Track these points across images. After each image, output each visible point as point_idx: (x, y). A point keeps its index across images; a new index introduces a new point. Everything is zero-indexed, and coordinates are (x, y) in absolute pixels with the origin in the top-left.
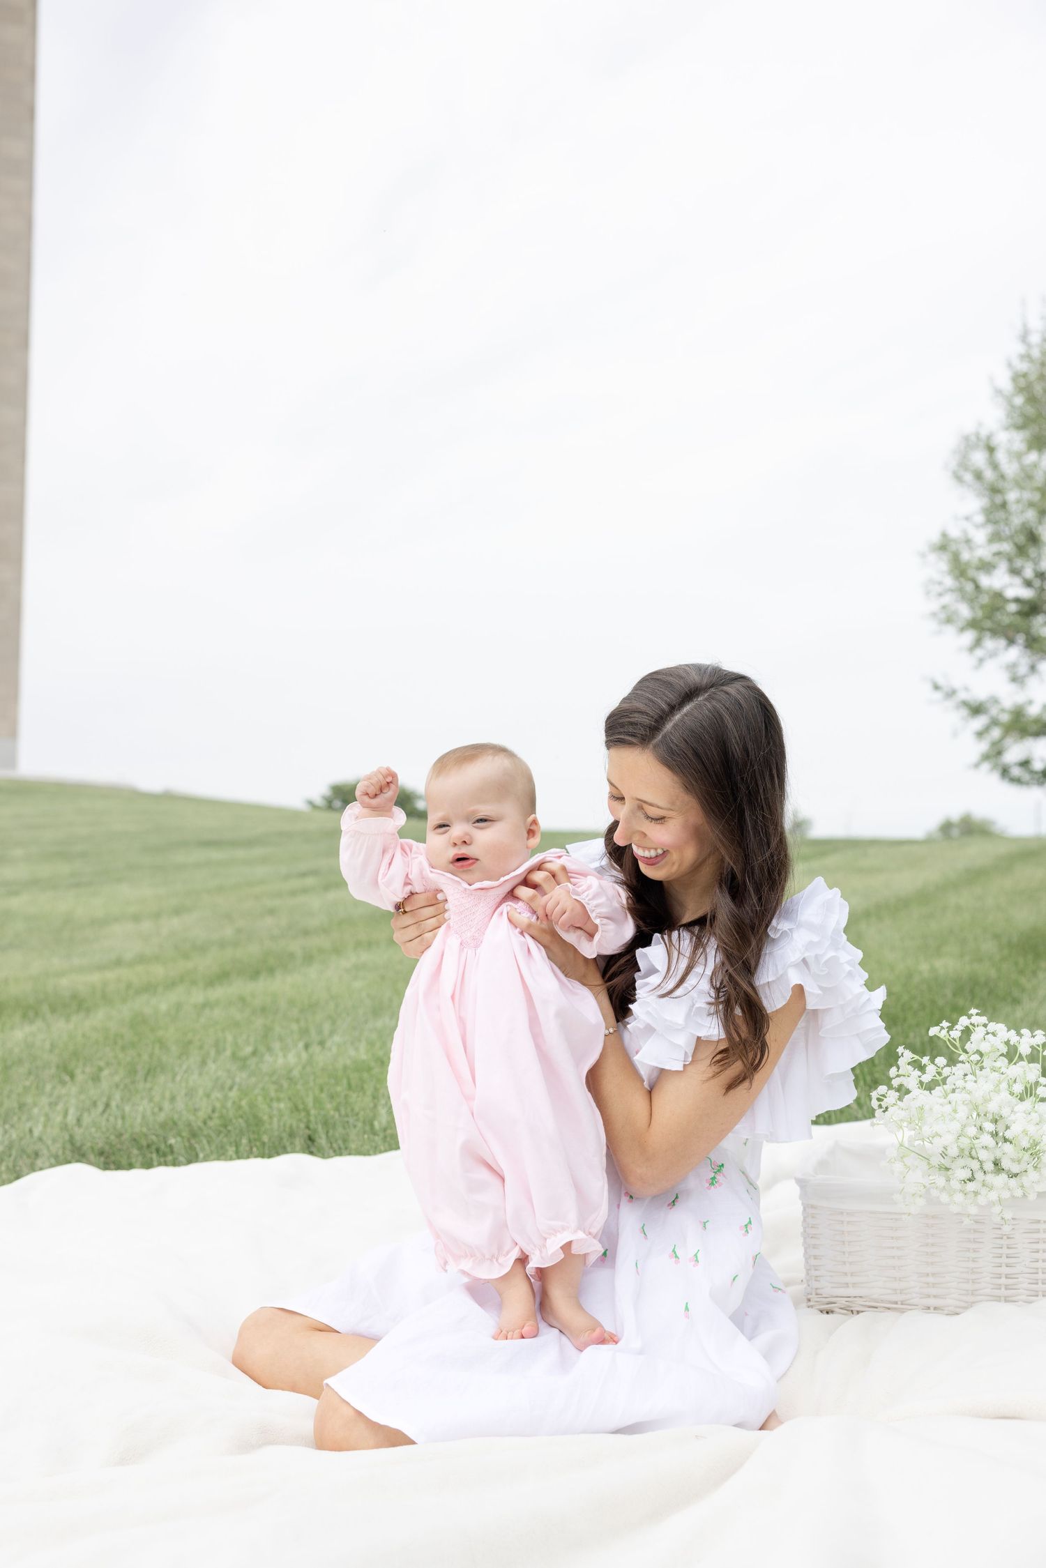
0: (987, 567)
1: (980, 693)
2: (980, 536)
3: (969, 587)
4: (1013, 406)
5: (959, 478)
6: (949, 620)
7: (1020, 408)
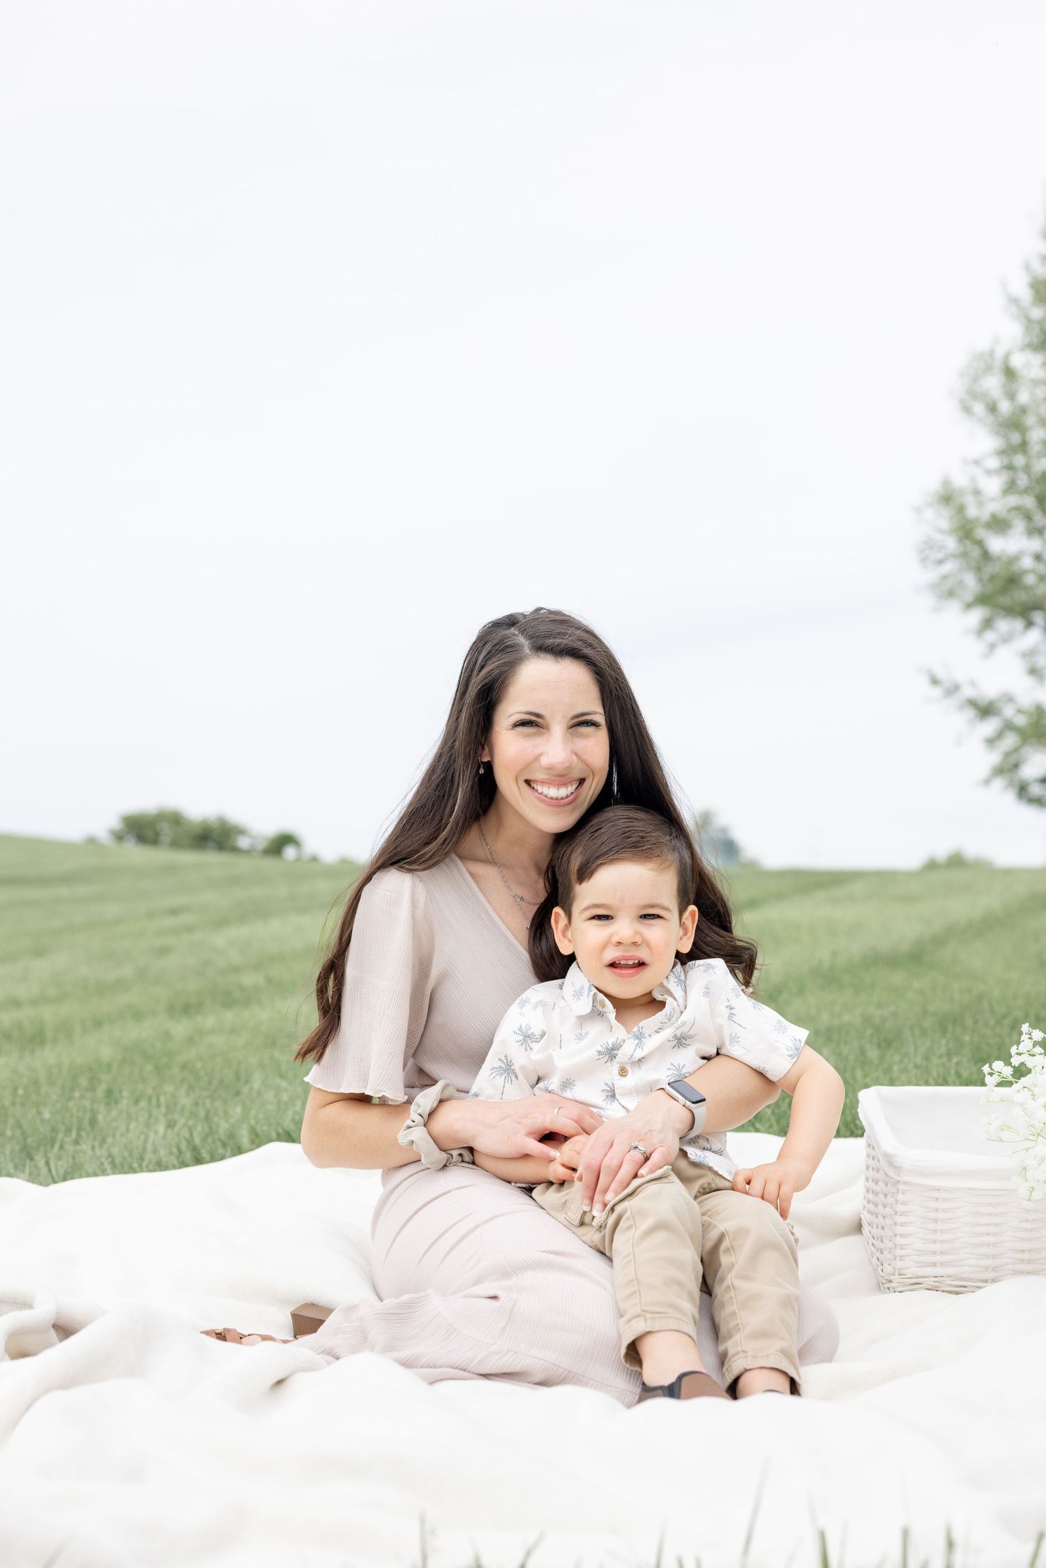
0: (999, 524)
1: (989, 690)
2: (993, 486)
3: (976, 552)
4: (1029, 321)
5: (967, 410)
6: (951, 594)
7: (1039, 322)
